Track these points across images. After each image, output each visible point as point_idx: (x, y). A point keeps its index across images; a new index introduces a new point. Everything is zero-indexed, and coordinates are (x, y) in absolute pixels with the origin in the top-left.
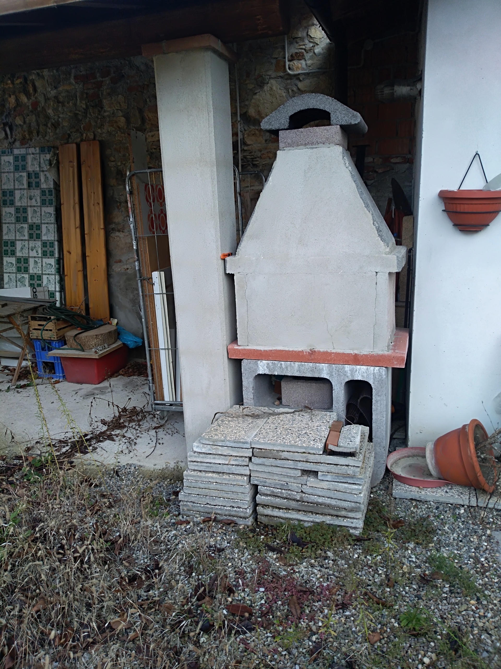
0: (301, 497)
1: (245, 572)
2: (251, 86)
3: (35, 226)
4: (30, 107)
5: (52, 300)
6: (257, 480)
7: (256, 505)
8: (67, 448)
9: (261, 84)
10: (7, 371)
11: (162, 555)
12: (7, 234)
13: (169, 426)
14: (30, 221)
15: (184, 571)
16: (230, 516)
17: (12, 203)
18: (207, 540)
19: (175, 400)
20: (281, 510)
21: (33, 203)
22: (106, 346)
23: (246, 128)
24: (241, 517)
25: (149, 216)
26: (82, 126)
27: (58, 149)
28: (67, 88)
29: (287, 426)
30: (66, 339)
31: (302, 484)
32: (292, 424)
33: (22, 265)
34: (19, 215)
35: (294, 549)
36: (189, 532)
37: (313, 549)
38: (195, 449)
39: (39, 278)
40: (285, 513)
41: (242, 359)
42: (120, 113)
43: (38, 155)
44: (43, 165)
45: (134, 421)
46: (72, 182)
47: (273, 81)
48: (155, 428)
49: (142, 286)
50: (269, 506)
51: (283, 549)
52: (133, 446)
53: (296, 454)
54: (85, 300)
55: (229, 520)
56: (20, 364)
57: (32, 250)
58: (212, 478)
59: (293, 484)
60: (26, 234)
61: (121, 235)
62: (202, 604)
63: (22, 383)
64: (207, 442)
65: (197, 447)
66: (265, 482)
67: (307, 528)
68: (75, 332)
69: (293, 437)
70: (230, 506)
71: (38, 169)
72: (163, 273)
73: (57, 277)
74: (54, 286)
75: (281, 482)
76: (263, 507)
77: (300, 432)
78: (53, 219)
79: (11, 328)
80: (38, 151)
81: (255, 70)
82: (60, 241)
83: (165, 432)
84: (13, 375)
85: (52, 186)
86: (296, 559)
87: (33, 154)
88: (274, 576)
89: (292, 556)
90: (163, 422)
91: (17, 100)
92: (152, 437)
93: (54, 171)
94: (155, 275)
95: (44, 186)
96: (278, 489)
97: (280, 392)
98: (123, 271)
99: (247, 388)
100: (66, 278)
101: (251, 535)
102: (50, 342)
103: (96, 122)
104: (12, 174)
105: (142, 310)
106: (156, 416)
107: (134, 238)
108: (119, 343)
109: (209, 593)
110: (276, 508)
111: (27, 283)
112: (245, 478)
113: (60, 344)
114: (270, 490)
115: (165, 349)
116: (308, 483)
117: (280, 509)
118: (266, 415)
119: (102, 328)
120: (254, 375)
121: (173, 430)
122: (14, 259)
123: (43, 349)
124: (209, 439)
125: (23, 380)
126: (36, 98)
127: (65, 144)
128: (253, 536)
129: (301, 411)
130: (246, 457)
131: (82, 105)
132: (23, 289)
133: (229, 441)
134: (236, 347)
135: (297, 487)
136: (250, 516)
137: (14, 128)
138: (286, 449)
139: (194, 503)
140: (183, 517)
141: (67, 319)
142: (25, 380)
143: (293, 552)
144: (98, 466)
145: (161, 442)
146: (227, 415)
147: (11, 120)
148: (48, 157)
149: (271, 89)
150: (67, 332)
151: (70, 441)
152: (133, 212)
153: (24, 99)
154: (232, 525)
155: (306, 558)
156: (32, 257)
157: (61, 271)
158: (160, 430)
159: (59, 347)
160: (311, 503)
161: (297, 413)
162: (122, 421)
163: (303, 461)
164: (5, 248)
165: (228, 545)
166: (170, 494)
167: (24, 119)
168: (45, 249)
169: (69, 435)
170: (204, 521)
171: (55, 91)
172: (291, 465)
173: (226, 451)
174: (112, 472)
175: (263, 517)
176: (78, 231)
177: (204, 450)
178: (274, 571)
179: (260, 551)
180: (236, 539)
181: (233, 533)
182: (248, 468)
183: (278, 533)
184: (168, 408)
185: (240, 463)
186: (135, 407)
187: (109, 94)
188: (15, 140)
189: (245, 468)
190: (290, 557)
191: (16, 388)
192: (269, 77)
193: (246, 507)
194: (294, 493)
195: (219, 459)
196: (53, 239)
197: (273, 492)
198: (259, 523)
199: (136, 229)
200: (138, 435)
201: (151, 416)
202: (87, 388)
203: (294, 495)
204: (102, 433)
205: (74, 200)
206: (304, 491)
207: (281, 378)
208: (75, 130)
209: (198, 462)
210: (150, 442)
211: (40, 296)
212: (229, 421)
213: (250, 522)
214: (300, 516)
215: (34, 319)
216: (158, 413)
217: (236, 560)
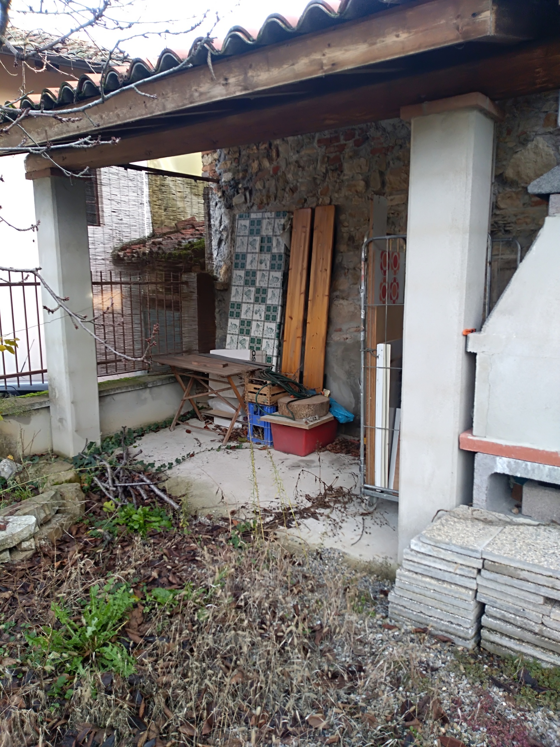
0: (541, 630)
1: (463, 703)
2: (511, 145)
3: (261, 290)
4: (271, 172)
5: (268, 364)
6: (484, 598)
7: (480, 627)
8: (271, 518)
9: (524, 141)
10: (218, 430)
11: (366, 657)
12: (235, 296)
13: (378, 515)
14: (257, 284)
15: (391, 682)
16: (447, 632)
17: (243, 266)
18: (418, 654)
19: (387, 487)
20: (512, 640)
21: (263, 267)
22: (317, 418)
23: (501, 191)
24: (460, 637)
25: (381, 284)
26: (319, 191)
27: (293, 213)
28: (308, 152)
29: (530, 541)
30: (279, 405)
31: (543, 615)
32: (536, 539)
33: (245, 327)
34: (248, 278)
35: (527, 691)
36: (398, 640)
37: (553, 698)
38: (413, 547)
39: (259, 341)
40: (517, 645)
41: (476, 453)
42: (360, 177)
43: (273, 220)
44: (277, 230)
45: (339, 502)
46: (302, 248)
47: (539, 138)
48: (363, 514)
49: (365, 358)
50: (496, 631)
51: (512, 687)
52: (338, 529)
53: (540, 576)
54: (300, 369)
55: (445, 637)
56: (232, 425)
57: (256, 313)
58: (430, 584)
59: (531, 612)
60: (252, 297)
61: (344, 302)
62: (410, 726)
63: (233, 444)
64: (428, 542)
65: (416, 545)
66: (495, 602)
67: (545, 669)
68: (287, 400)
69: (536, 554)
70: (449, 622)
71: (271, 234)
72: (389, 346)
73: (276, 342)
74: (272, 351)
75: (516, 607)
76: (489, 631)
77: (546, 551)
78: (279, 284)
79: (228, 389)
80: (273, 216)
81: (519, 126)
82: (284, 306)
83: (373, 521)
84: (224, 436)
85: (282, 251)
86: (529, 704)
87: (268, 218)
88: (500, 717)
89: (524, 699)
90: (371, 509)
91: (260, 164)
92: (359, 524)
93: (287, 235)
94: (381, 347)
95: (275, 250)
96: (511, 613)
97: (521, 499)
98: (342, 340)
99: (479, 487)
100: (285, 343)
101: (472, 661)
102: (263, 406)
103: (334, 186)
104: (246, 238)
105: (362, 384)
106: (365, 501)
107: (363, 307)
108: (330, 416)
109: (419, 714)
110: (507, 636)
111: (247, 346)
112: (471, 593)
113: (272, 410)
114: (500, 613)
115: (382, 429)
116: (552, 615)
117: (511, 638)
118: (501, 523)
119: (314, 398)
120: (490, 473)
121: (382, 520)
122: (238, 321)
123: (255, 413)
124: (430, 539)
125: (233, 441)
126: (278, 163)
127: (301, 208)
128: (475, 663)
129: (548, 525)
130: (474, 568)
131: (321, 168)
132: (243, 351)
133: (454, 545)
134: (470, 437)
135: (537, 616)
136: (472, 638)
137: (254, 192)
138: (526, 568)
139: (405, 607)
140: (391, 621)
141: (283, 385)
142: (235, 442)
143: (524, 695)
144: (300, 544)
145: (368, 532)
146: (452, 514)
147: (251, 185)
148: (283, 221)
149: (537, 147)
150: (281, 398)
151: (274, 511)
152: (366, 281)
153: (266, 163)
154: (449, 643)
155: (542, 706)
156: (255, 320)
157: (280, 336)
158: (367, 517)
159: (271, 412)
160: (554, 640)
161: (543, 527)
162: (327, 500)
163: (548, 587)
164: (231, 310)
165: (443, 665)
166: (376, 592)
167: (264, 183)
168: (268, 313)
169: (274, 505)
170: (416, 632)
171: (297, 155)
172: (531, 588)
173: (449, 556)
174: (315, 554)
175: (487, 644)
176: (303, 296)
177: (423, 550)
178: (500, 712)
179: (482, 682)
180: (452, 661)
181: (450, 654)
182: (475, 581)
183: (506, 667)
184: (377, 494)
185: (466, 574)
186: (341, 488)
187: (351, 157)
188: (253, 204)
189: (472, 580)
190: (521, 700)
191: (227, 448)
192: (534, 134)
193: (468, 626)
194: (531, 623)
195: (440, 564)
196: (277, 303)
197: (504, 616)
198: (482, 649)
199: (366, 298)
200: (343, 518)
201: (359, 500)
202: (294, 458)
203: (531, 625)
204: (306, 510)
205: (302, 266)
206: (545, 623)
207: (523, 481)
208: (311, 194)
209: (414, 562)
210: (356, 528)
211: (258, 360)
212: (455, 522)
213: (471, 645)
214: (537, 653)
215: (251, 382)
216: (367, 498)
217: (452, 685)
